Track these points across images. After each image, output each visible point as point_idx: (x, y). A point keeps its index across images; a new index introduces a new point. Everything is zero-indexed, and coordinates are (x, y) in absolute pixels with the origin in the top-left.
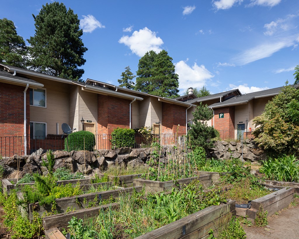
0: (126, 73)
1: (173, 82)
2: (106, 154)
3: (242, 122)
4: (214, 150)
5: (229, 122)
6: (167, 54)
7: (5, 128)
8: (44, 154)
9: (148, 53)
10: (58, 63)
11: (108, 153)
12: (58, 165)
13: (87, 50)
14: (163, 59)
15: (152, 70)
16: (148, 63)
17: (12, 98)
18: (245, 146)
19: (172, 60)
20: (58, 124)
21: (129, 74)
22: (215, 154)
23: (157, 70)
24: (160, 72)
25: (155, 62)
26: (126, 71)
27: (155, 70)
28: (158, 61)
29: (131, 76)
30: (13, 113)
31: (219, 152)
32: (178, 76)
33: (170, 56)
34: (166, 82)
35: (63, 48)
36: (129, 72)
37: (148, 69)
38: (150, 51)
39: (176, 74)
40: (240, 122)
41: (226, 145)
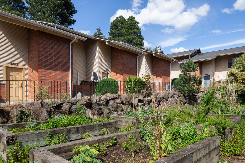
0: (97, 33)
1: (140, 42)
2: (137, 97)
3: (208, 74)
4: (195, 95)
5: (199, 74)
6: (135, 19)
7: (56, 74)
8: (101, 96)
9: (118, 18)
10: (56, 21)
11: (139, 96)
12: (112, 105)
13: (77, 12)
14: (132, 23)
15: (123, 31)
16: (119, 25)
17: (61, 48)
18: (218, 92)
19: (139, 24)
20: (79, 73)
21: (99, 34)
22: (197, 98)
23: (127, 32)
24: (130, 33)
25: (125, 25)
26: (97, 32)
27: (126, 31)
28: (128, 24)
29: (102, 36)
30: (62, 62)
31: (199, 97)
32: (143, 37)
33: (137, 21)
34: (135, 41)
35: (60, 10)
36: (100, 32)
37: (119, 31)
38: (120, 16)
39: (142, 35)
40: (206, 74)
41: (203, 91)
